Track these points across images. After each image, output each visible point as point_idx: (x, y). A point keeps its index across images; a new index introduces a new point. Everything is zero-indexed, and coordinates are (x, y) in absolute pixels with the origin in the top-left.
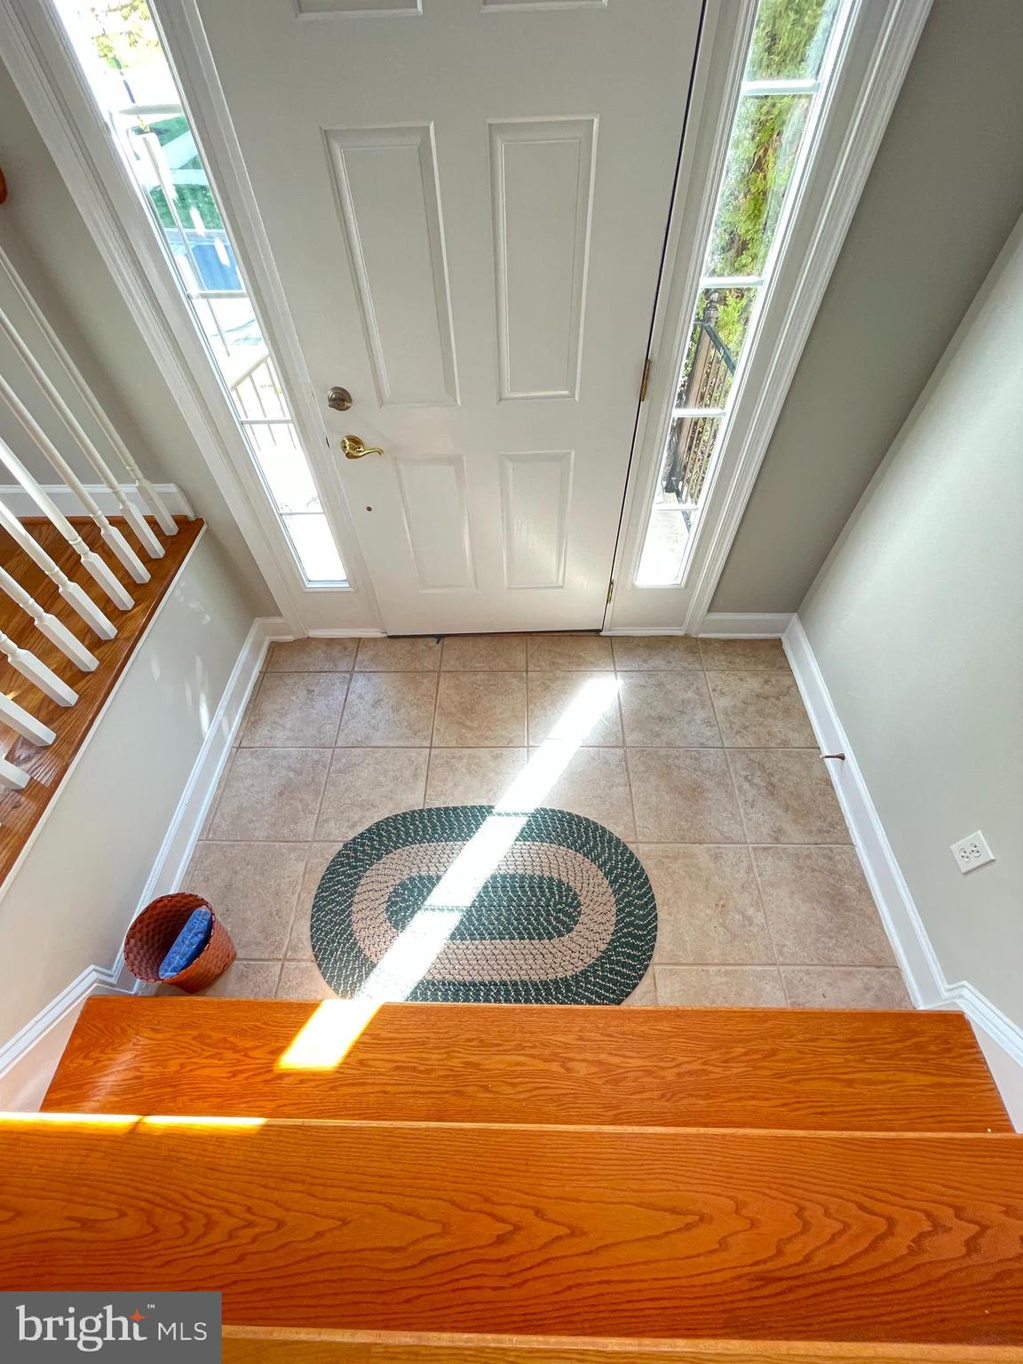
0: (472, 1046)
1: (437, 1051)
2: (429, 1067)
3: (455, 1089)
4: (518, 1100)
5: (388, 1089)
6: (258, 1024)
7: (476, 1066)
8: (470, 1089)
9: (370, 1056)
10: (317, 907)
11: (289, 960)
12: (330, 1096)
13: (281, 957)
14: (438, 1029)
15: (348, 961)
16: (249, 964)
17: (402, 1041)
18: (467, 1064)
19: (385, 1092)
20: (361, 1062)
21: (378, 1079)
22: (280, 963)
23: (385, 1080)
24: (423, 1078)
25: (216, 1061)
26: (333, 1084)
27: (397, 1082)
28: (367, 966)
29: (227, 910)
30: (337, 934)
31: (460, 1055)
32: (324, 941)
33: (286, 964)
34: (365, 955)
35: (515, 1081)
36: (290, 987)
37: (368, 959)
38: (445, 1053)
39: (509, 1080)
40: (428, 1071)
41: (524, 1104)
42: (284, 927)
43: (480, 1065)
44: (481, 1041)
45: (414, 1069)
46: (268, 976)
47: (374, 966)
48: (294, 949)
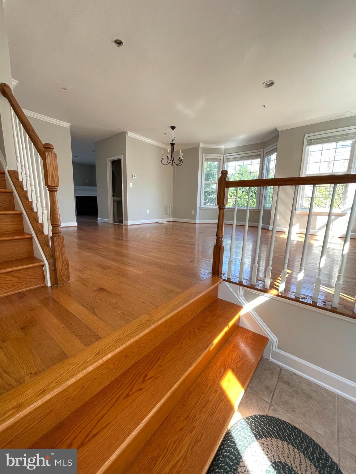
0: (198, 436)
1: (205, 420)
2: (202, 412)
3: (189, 418)
4: (169, 439)
5: (204, 395)
6: (244, 369)
7: (191, 431)
8: (185, 422)
9: (217, 395)
10: (294, 428)
11: (270, 406)
12: (212, 378)
13: (272, 404)
14: (213, 425)
15: (263, 429)
16: (272, 392)
17: (216, 408)
18: (194, 428)
19: (203, 393)
20: (216, 391)
21: (208, 394)
22: (270, 402)
23: (207, 396)
24: (200, 408)
25: (238, 356)
26: (215, 380)
27: (204, 399)
28: (259, 436)
29: (298, 393)
30: (278, 430)
31: (199, 428)
32: (276, 423)
33: (269, 405)
34: (263, 438)
35: (176, 444)
36: (258, 401)
37: (261, 438)
38: (203, 422)
39: (177, 442)
40: (201, 411)
41: (166, 441)
42: (286, 411)
43: (191, 433)
44: (198, 441)
45: (204, 407)
46: (265, 396)
47: (257, 439)
48: (275, 410)
